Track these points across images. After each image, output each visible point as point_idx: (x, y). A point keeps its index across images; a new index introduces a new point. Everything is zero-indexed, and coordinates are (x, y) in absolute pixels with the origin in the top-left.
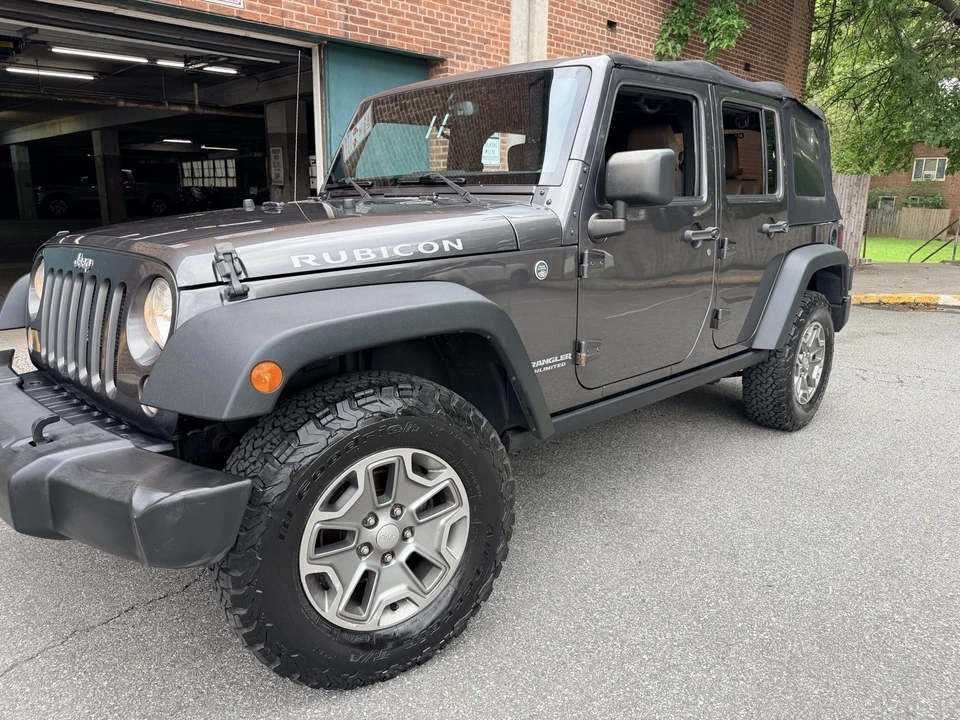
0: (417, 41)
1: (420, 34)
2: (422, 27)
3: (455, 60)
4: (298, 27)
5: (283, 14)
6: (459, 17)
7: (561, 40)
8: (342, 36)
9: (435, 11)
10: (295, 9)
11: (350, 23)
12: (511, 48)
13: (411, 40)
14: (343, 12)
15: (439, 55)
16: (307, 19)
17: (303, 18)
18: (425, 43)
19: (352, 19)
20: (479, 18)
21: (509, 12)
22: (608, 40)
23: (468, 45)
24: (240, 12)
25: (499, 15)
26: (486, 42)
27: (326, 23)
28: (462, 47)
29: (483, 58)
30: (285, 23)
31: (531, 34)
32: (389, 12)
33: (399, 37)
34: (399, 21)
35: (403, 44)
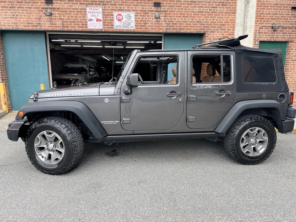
0: (193, 29)
1: (195, 27)
2: (195, 24)
3: (209, 33)
4: (151, 31)
5: (146, 29)
6: (212, 19)
7: (263, 19)
8: (165, 32)
9: (201, 19)
10: (150, 27)
11: (168, 27)
12: (236, 25)
13: (191, 29)
14: (166, 25)
15: (202, 32)
17: (153, 29)
18: (196, 29)
19: (169, 26)
20: (221, 17)
21: (235, 13)
22: (292, 15)
23: (215, 27)
24: (134, 30)
25: (231, 15)
26: (223, 25)
27: (160, 29)
28: (212, 28)
29: (222, 31)
30: (147, 31)
31: (245, 19)
32: (183, 22)
33: (186, 29)
34: (186, 24)
35: (188, 31)
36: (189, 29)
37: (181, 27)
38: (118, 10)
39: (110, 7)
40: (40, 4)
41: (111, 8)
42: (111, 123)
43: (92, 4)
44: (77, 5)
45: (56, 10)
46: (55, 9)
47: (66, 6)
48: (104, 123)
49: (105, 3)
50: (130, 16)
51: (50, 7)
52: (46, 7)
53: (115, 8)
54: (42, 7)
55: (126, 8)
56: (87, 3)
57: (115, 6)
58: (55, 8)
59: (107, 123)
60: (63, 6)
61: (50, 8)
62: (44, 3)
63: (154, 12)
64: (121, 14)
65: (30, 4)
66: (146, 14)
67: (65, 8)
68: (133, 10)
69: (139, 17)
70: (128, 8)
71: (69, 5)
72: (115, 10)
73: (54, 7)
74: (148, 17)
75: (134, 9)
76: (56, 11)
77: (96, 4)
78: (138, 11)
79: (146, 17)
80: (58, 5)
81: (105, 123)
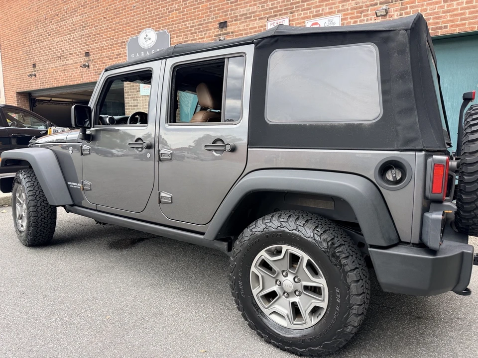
0: (470, 23)
32: (444, 12)
33: (452, 26)
34: (451, 16)
35: (455, 30)
36: (458, 26)
37: (437, 23)
38: (315, 16)
39: (301, 14)
40: (213, 30)
41: (302, 16)
43: (276, 16)
44: (255, 22)
45: (231, 34)
46: (229, 34)
47: (242, 27)
49: (294, 9)
50: (334, 21)
51: (224, 32)
52: (219, 33)
53: (308, 15)
54: (215, 34)
55: (327, 11)
56: (268, 15)
57: (308, 11)
58: (228, 33)
60: (239, 27)
61: (224, 34)
62: (217, 28)
63: (379, 6)
64: (318, 22)
65: (203, 33)
66: (361, 12)
67: (241, 30)
68: (339, 11)
69: (349, 20)
70: (329, 9)
71: (245, 24)
72: (308, 18)
73: (228, 31)
74: (365, 18)
75: (341, 8)
76: (230, 36)
77: (280, 15)
78: (348, 10)
79: (362, 18)
80: (232, 27)
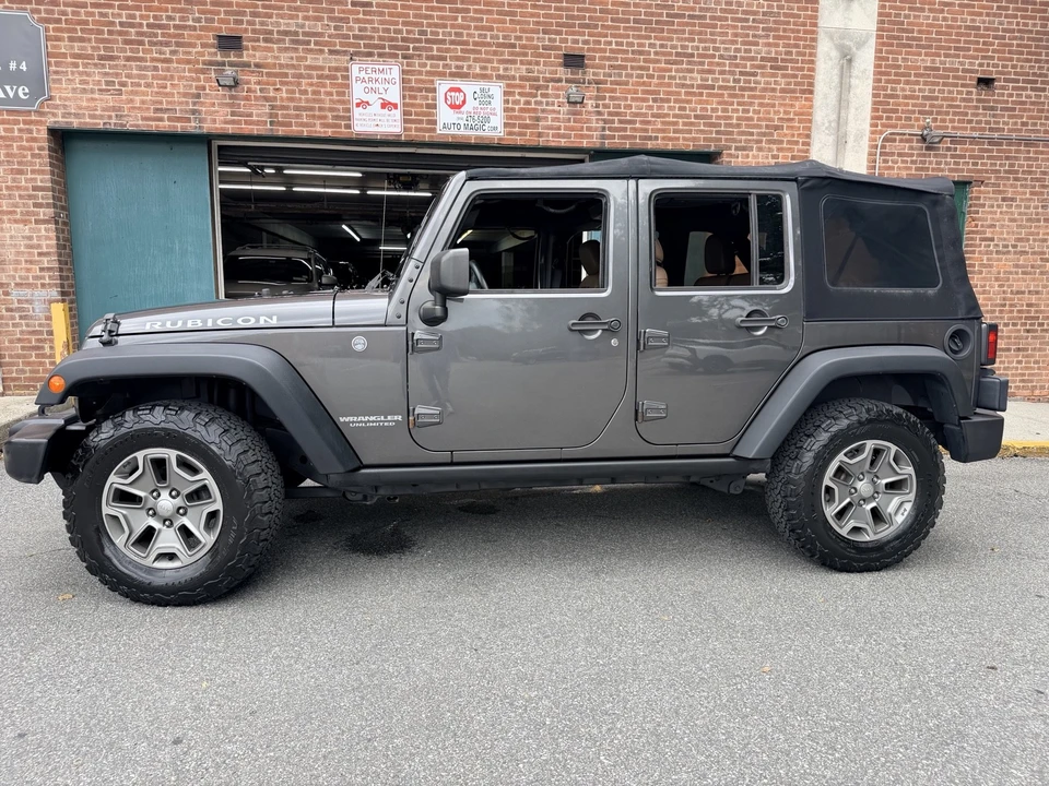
0: (684, 139)
1: (690, 132)
2: (692, 124)
3: (733, 152)
4: (553, 144)
5: (540, 135)
6: (740, 108)
7: (896, 111)
8: (598, 146)
9: (709, 107)
10: (552, 129)
11: (607, 132)
12: (813, 129)
13: (678, 139)
14: (601, 124)
15: (712, 149)
16: (563, 136)
17: (559, 136)
18: (694, 139)
19: (610, 129)
20: (768, 105)
21: (811, 92)
22: (979, 101)
23: (752, 134)
24: (500, 139)
25: (797, 98)
26: (777, 128)
27: (582, 136)
28: (743, 138)
29: (771, 146)
30: (542, 142)
31: (843, 111)
32: (653, 116)
33: (663, 138)
34: (663, 123)
35: (667, 145)
37: (646, 130)
38: (453, 75)
39: (425, 65)
40: (199, 49)
41: (428, 68)
42: (373, 422)
43: (370, 54)
44: (321, 57)
45: (253, 68)
46: (249, 66)
47: (284, 58)
48: (350, 422)
49: (411, 52)
50: (490, 93)
51: (233, 59)
52: (219, 58)
53: (441, 69)
54: (206, 58)
55: (478, 71)
56: (352, 50)
57: (441, 63)
58: (247, 65)
59: (361, 422)
60: (277, 58)
61: (232, 64)
62: (212, 46)
63: (564, 84)
64: (462, 87)
65: (167, 49)
66: (538, 88)
67: (281, 66)
68: (499, 77)
69: (517, 97)
70: (481, 68)
71: (294, 55)
72: (442, 75)
73: (245, 59)
74: (544, 100)
75: (501, 72)
76: (253, 72)
77: (380, 55)
78: (514, 78)
79: (539, 98)
80: (257, 54)
81: (353, 422)
